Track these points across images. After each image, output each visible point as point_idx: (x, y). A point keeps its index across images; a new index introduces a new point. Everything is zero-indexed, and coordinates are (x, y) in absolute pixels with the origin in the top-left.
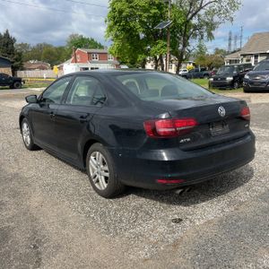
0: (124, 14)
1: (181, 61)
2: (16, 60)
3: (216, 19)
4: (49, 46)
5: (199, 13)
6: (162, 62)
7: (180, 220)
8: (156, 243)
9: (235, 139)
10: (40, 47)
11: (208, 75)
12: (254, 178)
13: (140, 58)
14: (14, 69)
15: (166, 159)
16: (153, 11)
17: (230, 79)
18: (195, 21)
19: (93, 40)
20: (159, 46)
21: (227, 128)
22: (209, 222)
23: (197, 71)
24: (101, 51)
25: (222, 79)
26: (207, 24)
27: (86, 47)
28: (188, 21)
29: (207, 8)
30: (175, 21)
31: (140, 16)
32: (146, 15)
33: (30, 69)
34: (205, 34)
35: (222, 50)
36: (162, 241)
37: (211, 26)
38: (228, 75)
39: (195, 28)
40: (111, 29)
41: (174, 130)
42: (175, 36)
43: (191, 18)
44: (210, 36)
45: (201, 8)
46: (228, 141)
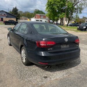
0: (52, 3)
1: (69, 20)
2: (18, 16)
3: (83, 6)
4: (28, 12)
5: (77, 4)
6: (63, 20)
7: (47, 77)
8: (35, 85)
9: (71, 50)
10: (26, 12)
11: (79, 25)
12: (80, 64)
13: (56, 18)
14: (17, 19)
15: (43, 55)
16: (61, 3)
17: (85, 27)
18: (76, 7)
19: (42, 11)
20: (62, 14)
21: (68, 46)
22: (57, 79)
23: (75, 24)
24: (44, 15)
25: (82, 27)
26: (80, 8)
27: (40, 13)
28: (73, 7)
29: (80, 3)
30: (68, 7)
31: (57, 4)
32: (59, 4)
33: (22, 19)
34: (79, 12)
35: (85, 17)
36: (37, 84)
37: (81, 9)
38: (84, 26)
39: (76, 9)
40: (47, 8)
41: (46, 45)
42: (68, 12)
43: (74, 6)
44: (80, 12)
45: (78, 2)
46: (68, 51)
